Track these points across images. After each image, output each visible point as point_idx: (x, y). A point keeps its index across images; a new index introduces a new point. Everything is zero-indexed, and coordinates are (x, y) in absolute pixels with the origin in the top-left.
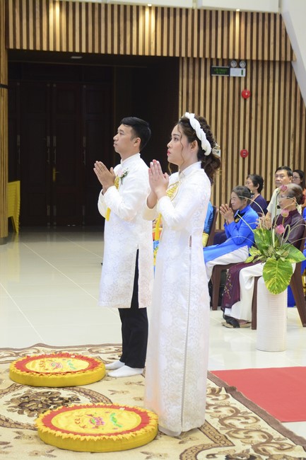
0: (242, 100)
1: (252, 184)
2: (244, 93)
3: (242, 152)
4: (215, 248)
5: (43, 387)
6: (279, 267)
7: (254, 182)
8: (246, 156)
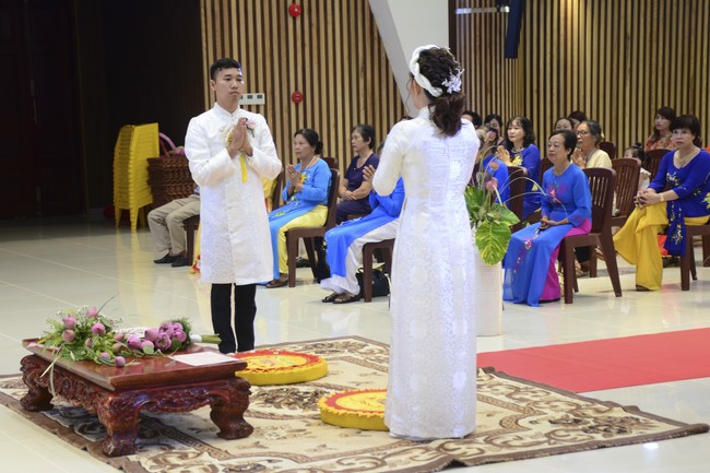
0: (290, 20)
1: (361, 139)
2: (292, 8)
3: (294, 94)
4: (357, 223)
5: (270, 385)
6: (493, 232)
7: (363, 135)
8: (300, 101)
